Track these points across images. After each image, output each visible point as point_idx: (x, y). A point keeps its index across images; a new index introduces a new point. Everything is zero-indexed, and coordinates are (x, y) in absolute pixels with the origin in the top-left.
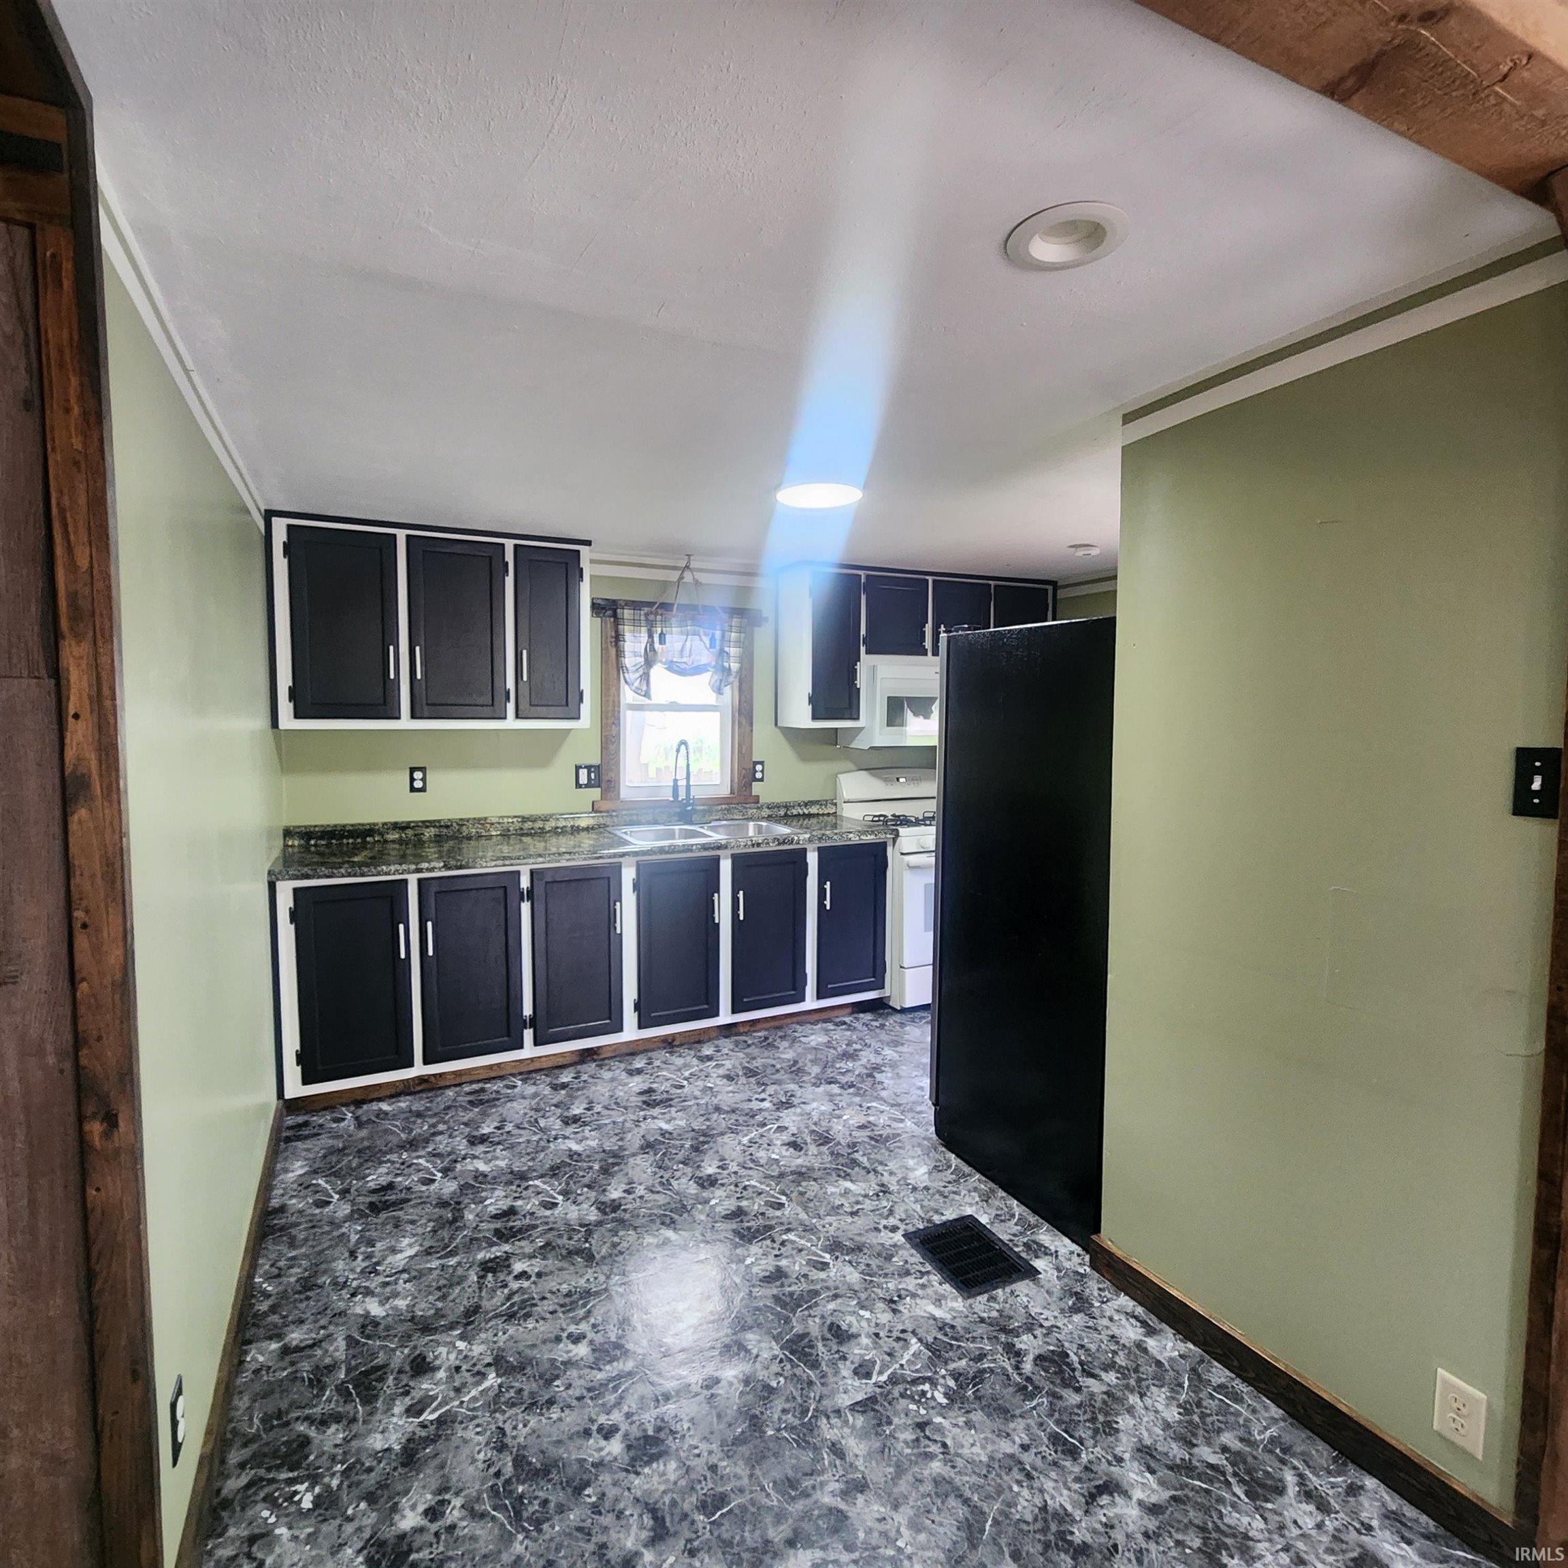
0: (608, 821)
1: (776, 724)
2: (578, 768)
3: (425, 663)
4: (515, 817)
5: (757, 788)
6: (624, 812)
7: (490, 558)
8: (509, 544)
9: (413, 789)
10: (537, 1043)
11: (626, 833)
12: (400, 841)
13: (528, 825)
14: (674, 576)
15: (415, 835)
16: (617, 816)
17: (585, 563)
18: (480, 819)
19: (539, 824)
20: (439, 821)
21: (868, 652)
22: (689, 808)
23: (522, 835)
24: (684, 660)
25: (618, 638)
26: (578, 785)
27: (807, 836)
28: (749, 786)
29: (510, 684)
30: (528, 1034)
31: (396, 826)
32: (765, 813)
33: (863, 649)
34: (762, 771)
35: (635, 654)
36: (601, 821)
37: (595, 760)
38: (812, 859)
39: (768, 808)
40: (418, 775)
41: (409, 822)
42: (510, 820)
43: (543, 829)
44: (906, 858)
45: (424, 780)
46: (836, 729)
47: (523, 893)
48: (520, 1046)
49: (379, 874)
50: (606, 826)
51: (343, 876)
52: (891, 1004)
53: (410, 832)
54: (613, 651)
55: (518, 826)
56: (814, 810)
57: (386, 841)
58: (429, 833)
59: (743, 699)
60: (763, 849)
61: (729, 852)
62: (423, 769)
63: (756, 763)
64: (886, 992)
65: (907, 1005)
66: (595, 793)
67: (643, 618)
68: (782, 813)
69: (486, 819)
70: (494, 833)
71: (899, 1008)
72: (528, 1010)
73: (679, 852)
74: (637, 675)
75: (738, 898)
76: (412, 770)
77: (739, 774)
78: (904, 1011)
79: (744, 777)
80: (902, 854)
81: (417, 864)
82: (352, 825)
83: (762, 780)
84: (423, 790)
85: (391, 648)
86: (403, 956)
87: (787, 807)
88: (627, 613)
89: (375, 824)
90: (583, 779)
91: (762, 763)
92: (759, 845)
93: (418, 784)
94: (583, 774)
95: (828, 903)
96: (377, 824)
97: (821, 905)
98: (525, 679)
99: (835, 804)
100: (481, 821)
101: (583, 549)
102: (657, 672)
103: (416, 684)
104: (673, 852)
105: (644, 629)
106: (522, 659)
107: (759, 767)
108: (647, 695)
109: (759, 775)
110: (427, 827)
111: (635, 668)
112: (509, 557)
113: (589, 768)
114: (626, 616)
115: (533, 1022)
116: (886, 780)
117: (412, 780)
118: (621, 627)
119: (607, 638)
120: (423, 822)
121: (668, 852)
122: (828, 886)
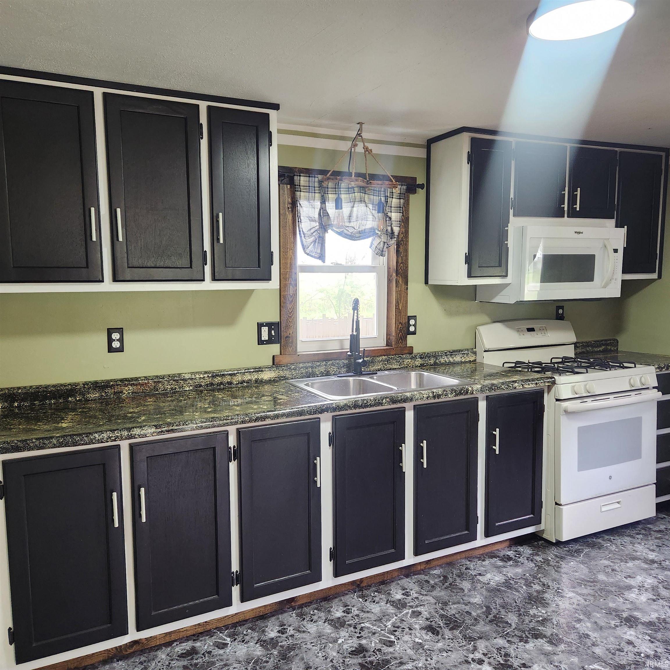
0: (287, 373)
1: (426, 282)
2: (260, 326)
3: (125, 226)
4: (206, 373)
5: (411, 340)
6: (301, 365)
7: (186, 119)
8: (203, 105)
9: (111, 350)
10: (243, 599)
11: (307, 385)
12: (101, 400)
13: (218, 380)
14: (345, 146)
15: (115, 393)
16: (295, 369)
17: (274, 127)
18: (174, 376)
19: (227, 379)
20: (137, 379)
21: (514, 215)
22: (360, 361)
23: (213, 390)
24: (352, 224)
25: (294, 204)
26: (261, 342)
27: (479, 386)
28: (403, 339)
29: (207, 247)
30: (236, 591)
31: (97, 386)
32: (419, 362)
33: (511, 212)
34: (415, 325)
35: (312, 220)
36: (282, 373)
37: (275, 319)
38: (482, 406)
39: (421, 358)
40: (116, 336)
41: (108, 381)
42: (202, 376)
43: (230, 383)
44: (565, 404)
45: (121, 340)
46: (475, 286)
47: (230, 452)
48: (229, 604)
49: (91, 442)
50: (285, 378)
51: (55, 446)
52: (545, 536)
53: (110, 391)
54: (290, 217)
55: (208, 381)
56: (458, 358)
57: (87, 400)
58: (127, 391)
59: (400, 261)
60: (443, 399)
61: (412, 404)
62: (120, 331)
63: (409, 318)
64: (542, 526)
65: (565, 539)
66: (275, 348)
67: (317, 185)
68: (432, 361)
69: (180, 374)
70: (188, 389)
71: (554, 542)
72: (235, 567)
73: (371, 406)
74: (312, 239)
75: (422, 447)
76: (110, 332)
77: (397, 328)
78: (559, 544)
79: (400, 331)
80: (557, 400)
81: (129, 429)
82: (54, 386)
83: (414, 333)
84: (121, 350)
85: (93, 209)
86: (116, 525)
87: (435, 355)
88: (303, 180)
89: (76, 384)
90: (265, 336)
91: (414, 317)
92: (439, 396)
93: (116, 345)
94: (265, 331)
95: (497, 448)
96: (78, 384)
97: (489, 450)
98: (221, 241)
99: (475, 353)
100: (176, 378)
101: (272, 113)
102: (331, 236)
103: (118, 247)
104: (366, 406)
105: (317, 195)
106: (218, 221)
107: (412, 322)
108: (322, 257)
109: (412, 329)
110: (126, 386)
111: (309, 233)
112: (203, 119)
113: (269, 325)
114: (302, 183)
115: (239, 579)
116: (518, 330)
117: (110, 341)
118: (298, 193)
119: (284, 204)
120: (122, 380)
121: (361, 407)
122: (497, 433)
